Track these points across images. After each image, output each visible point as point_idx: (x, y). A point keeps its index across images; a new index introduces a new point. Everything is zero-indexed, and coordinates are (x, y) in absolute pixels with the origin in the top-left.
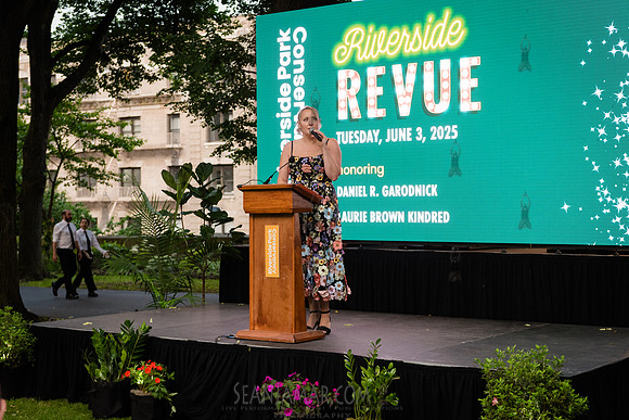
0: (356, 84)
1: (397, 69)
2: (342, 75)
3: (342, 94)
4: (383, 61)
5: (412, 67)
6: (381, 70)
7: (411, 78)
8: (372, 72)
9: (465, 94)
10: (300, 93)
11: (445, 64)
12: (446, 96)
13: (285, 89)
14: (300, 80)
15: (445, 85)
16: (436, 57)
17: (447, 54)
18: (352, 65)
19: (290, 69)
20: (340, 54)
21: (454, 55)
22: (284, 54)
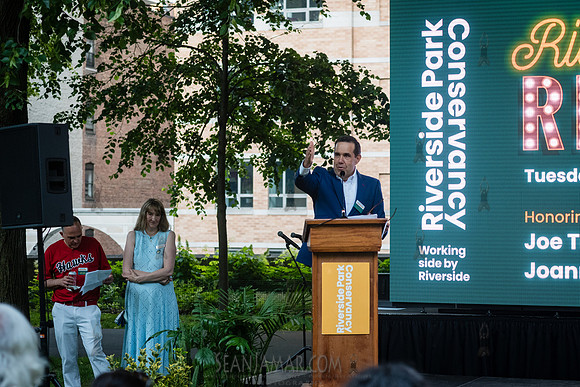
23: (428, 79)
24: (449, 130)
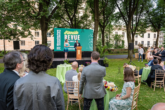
0: (67, 36)
1: (71, 35)
2: (65, 35)
3: (65, 37)
4: (70, 34)
5: (73, 35)
6: (70, 35)
7: (73, 36)
8: (68, 35)
9: (78, 38)
10: (60, 37)
11: (76, 36)
12: (76, 38)
13: (58, 36)
14: (60, 35)
15: (76, 37)
16: (75, 35)
17: (76, 35)
18: (66, 34)
19: (58, 34)
20: (65, 33)
21: (77, 35)
22: (58, 32)
23: (57, 34)
24: (59, 38)
